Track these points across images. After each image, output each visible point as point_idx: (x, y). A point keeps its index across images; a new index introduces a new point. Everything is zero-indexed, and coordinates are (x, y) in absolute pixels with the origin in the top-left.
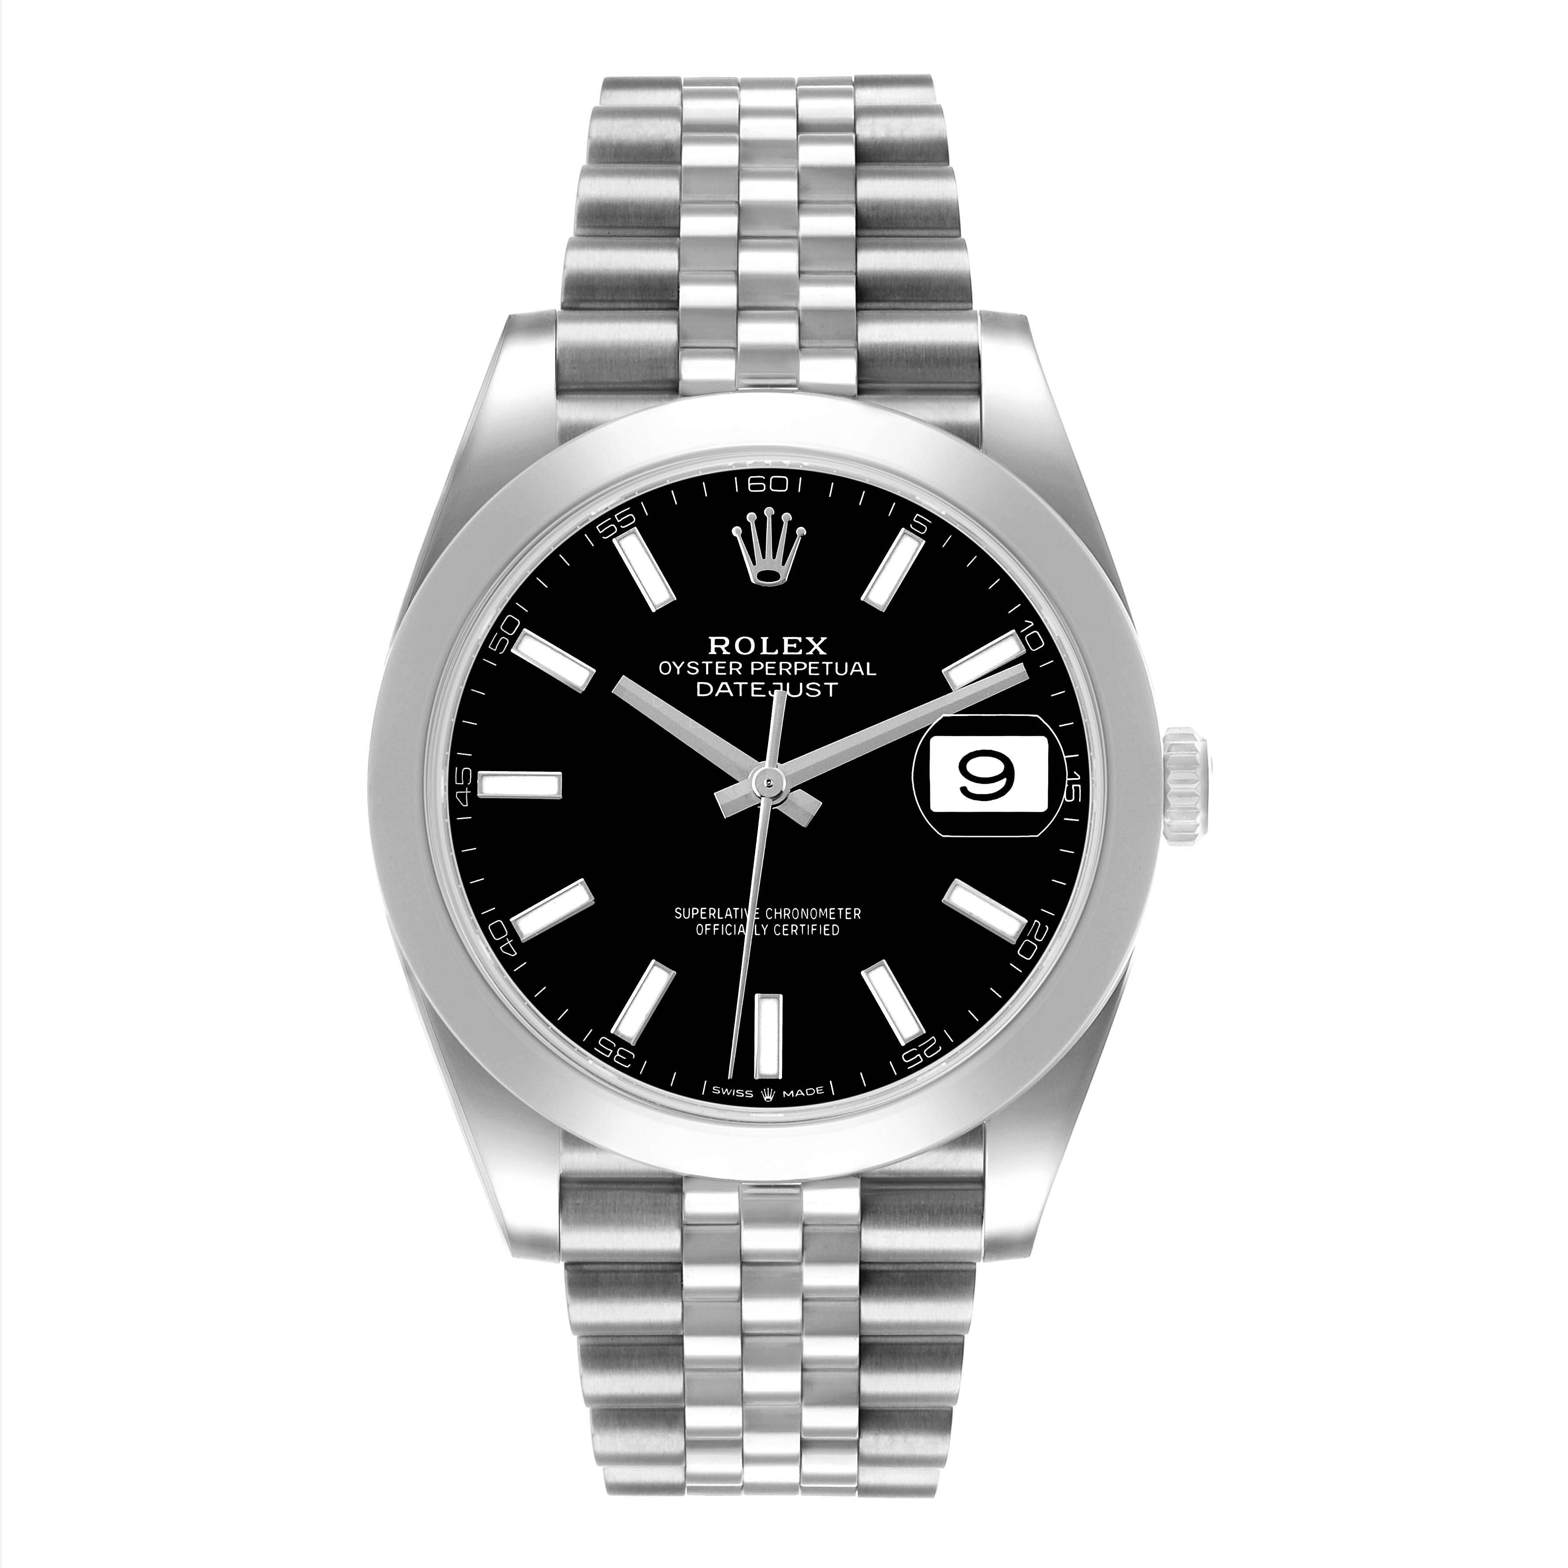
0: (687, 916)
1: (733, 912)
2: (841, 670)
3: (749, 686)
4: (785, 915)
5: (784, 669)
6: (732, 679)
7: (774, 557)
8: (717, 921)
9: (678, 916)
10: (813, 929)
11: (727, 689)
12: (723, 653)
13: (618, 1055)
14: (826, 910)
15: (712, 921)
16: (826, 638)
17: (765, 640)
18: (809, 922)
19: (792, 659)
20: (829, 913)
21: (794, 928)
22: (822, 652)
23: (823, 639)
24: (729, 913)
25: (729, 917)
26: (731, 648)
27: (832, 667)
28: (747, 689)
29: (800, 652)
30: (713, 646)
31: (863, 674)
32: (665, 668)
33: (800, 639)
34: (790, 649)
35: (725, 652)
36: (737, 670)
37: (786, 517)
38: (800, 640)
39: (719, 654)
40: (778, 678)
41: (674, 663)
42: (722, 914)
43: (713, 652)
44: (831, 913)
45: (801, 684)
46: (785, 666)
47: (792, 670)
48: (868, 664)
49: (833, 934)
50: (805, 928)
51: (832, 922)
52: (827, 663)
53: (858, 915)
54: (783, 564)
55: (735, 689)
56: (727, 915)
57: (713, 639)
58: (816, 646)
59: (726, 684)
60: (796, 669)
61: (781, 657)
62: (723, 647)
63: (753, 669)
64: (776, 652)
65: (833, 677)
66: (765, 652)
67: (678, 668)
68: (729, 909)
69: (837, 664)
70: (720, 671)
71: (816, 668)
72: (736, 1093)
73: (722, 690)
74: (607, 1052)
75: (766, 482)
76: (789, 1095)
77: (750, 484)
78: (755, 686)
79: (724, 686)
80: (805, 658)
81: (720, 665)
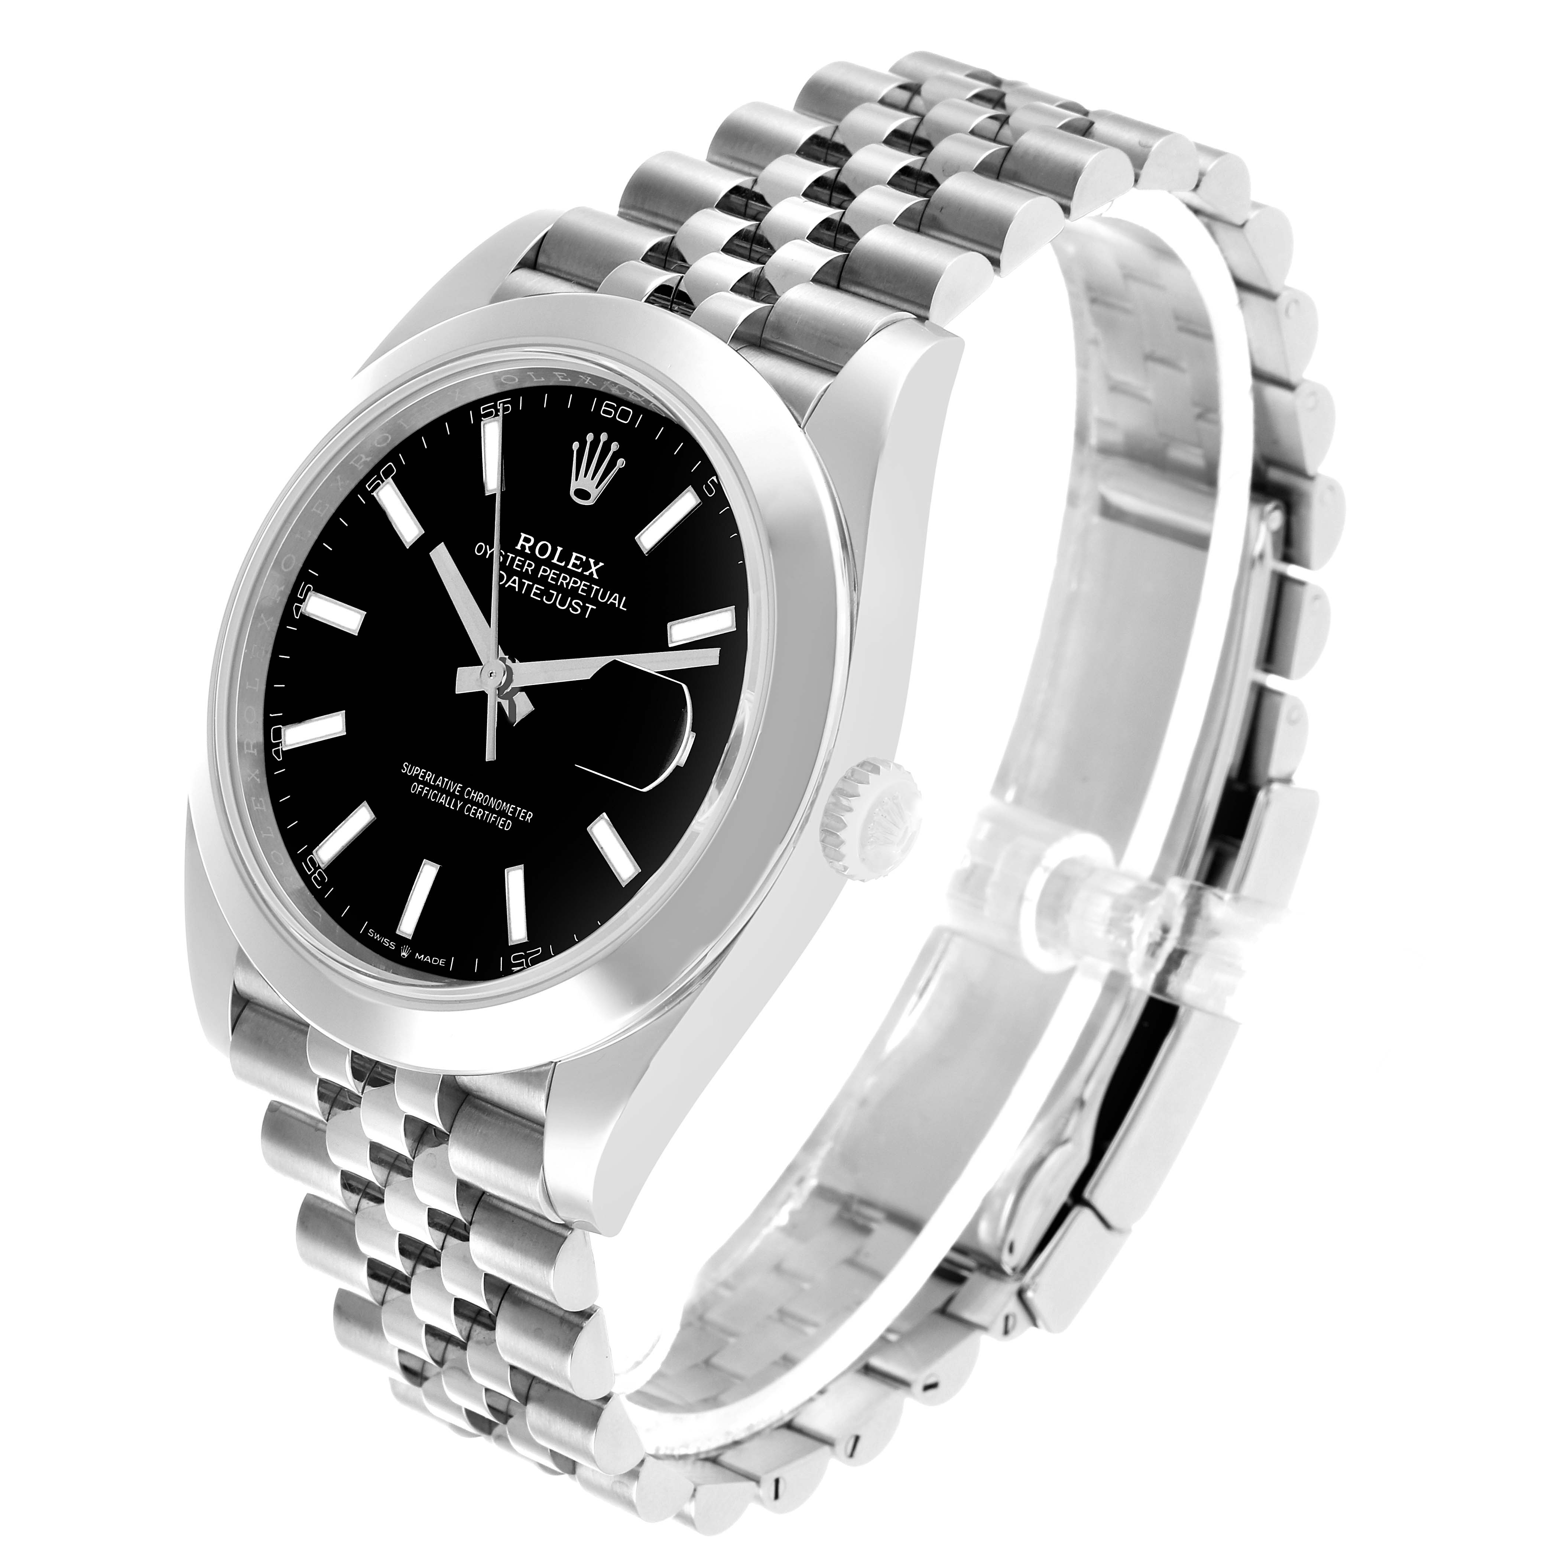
0: (410, 772)
1: (443, 781)
2: (603, 597)
3: (533, 586)
4: (478, 798)
5: (563, 581)
6: (523, 575)
7: (592, 479)
8: (428, 784)
9: (404, 770)
10: (492, 819)
11: (515, 584)
12: (526, 551)
13: (316, 875)
14: (509, 805)
15: (426, 784)
16: (603, 564)
17: (560, 549)
18: (492, 811)
19: (572, 574)
20: (509, 808)
21: (480, 813)
22: (595, 576)
23: (601, 564)
24: (439, 782)
25: (438, 785)
26: (532, 548)
27: (597, 591)
28: (530, 588)
29: (580, 570)
30: (521, 542)
31: (617, 606)
32: (480, 548)
33: (584, 558)
34: (574, 565)
35: (527, 551)
36: (530, 569)
37: (615, 446)
38: (584, 560)
39: (521, 553)
40: (555, 587)
41: (488, 546)
42: (435, 781)
43: (518, 547)
44: (511, 809)
45: (570, 598)
46: (565, 578)
47: (568, 584)
48: (624, 598)
49: (505, 829)
50: (488, 815)
51: (508, 818)
52: (595, 587)
53: (529, 818)
54: (597, 487)
55: (521, 585)
56: (438, 782)
57: (523, 535)
58: (594, 569)
59: (517, 578)
60: (571, 584)
61: (564, 570)
62: (527, 545)
63: (541, 573)
64: (563, 564)
65: (594, 601)
66: (555, 561)
67: (489, 552)
68: (441, 778)
69: (602, 589)
70: (518, 566)
71: (586, 588)
72: (383, 941)
73: (512, 583)
74: (310, 870)
75: (616, 410)
76: (419, 958)
77: (603, 408)
78: (537, 588)
79: (515, 580)
80: (581, 577)
81: (519, 560)
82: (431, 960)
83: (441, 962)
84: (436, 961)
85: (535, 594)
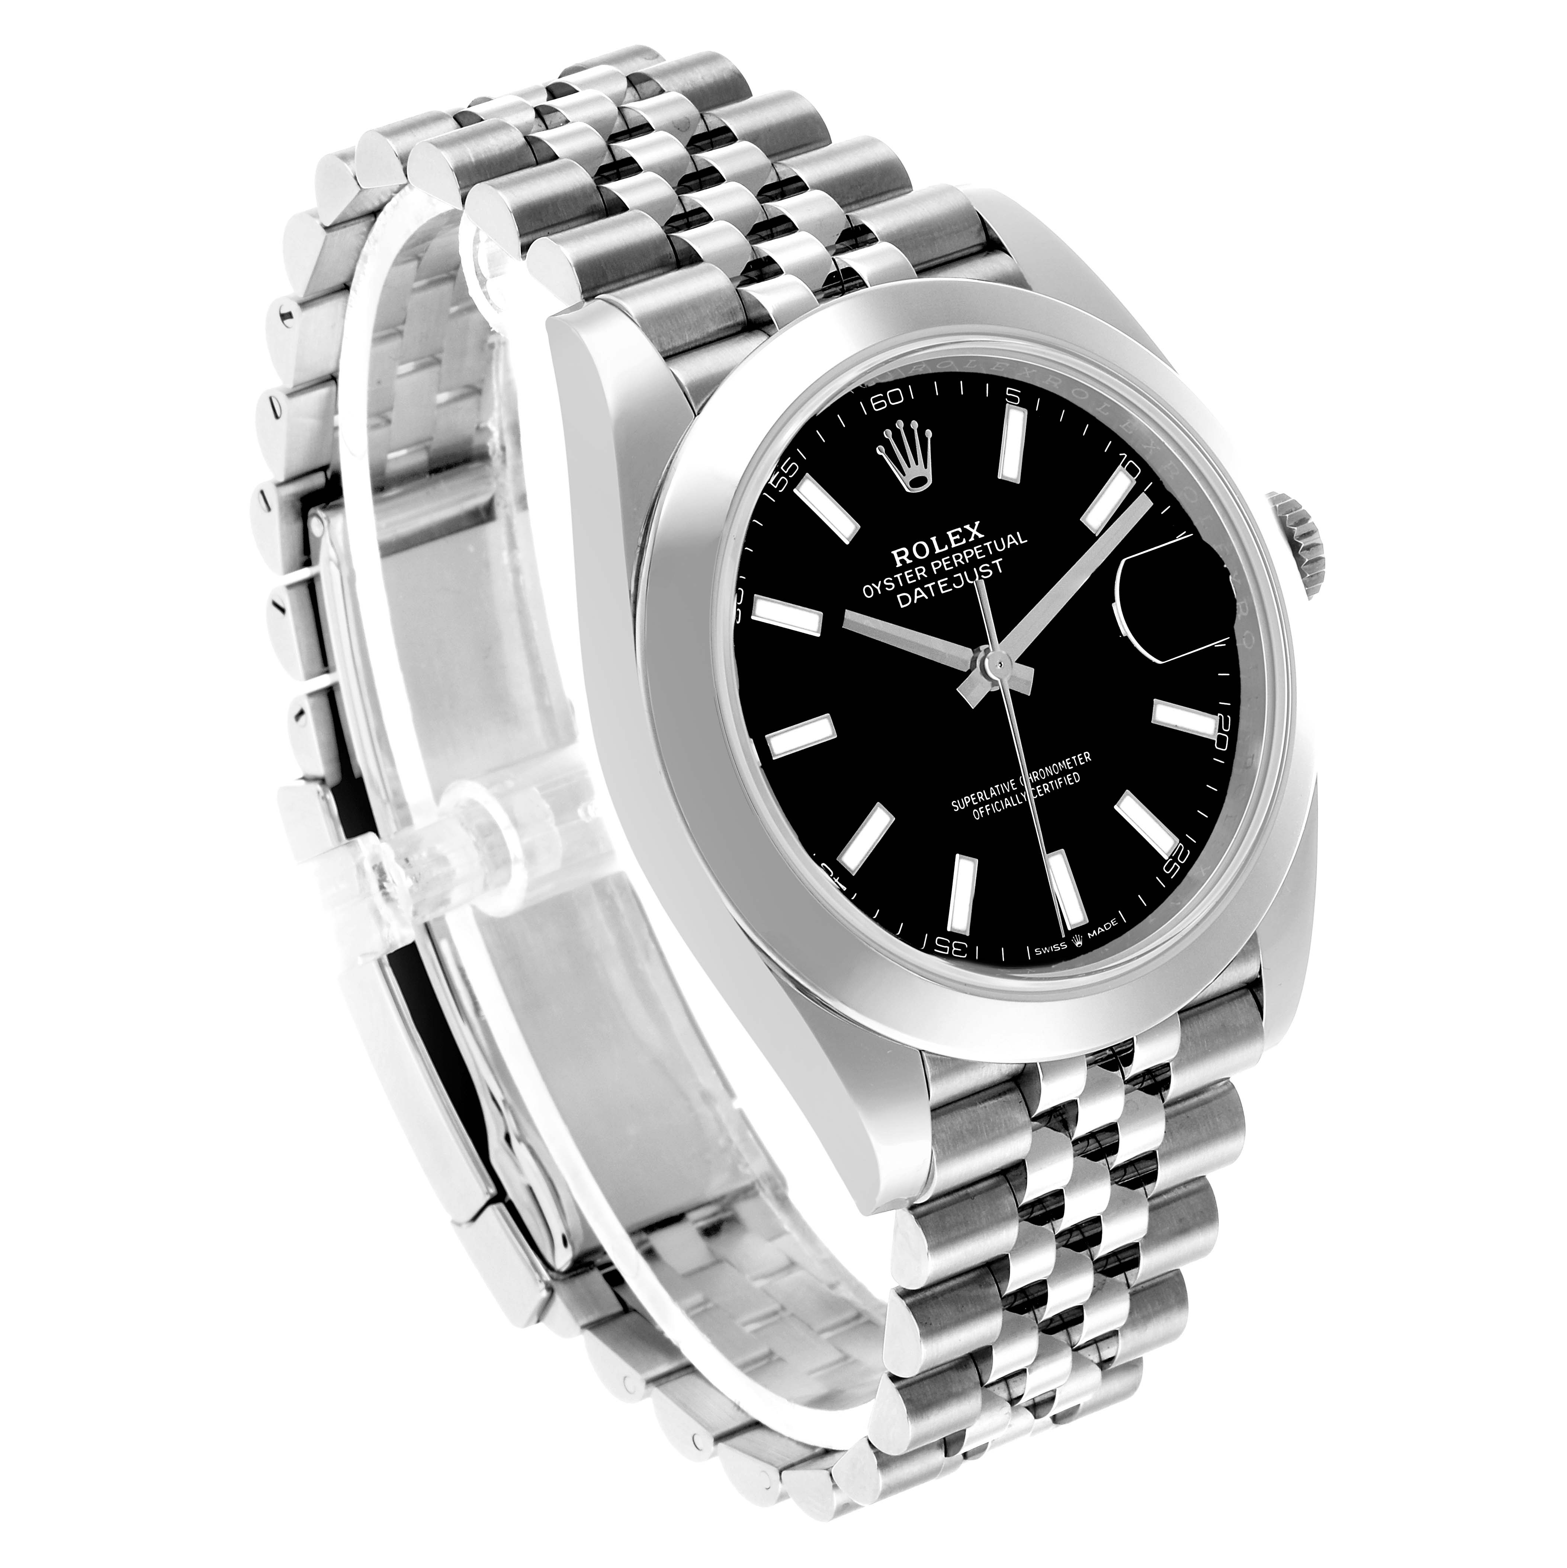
0: (962, 806)
1: (995, 789)
2: (1000, 546)
3: (937, 584)
4: (1035, 778)
5: (958, 561)
6: (921, 583)
7: (917, 464)
8: (986, 802)
9: (956, 808)
10: (1060, 783)
11: (921, 594)
12: (908, 563)
13: (954, 949)
14: (1063, 762)
15: (983, 803)
16: (979, 522)
17: (934, 539)
18: (1055, 777)
19: (960, 549)
20: (1066, 764)
21: (1046, 787)
22: (980, 536)
23: (977, 523)
24: (993, 792)
25: (994, 795)
26: (911, 556)
27: (992, 546)
28: (936, 588)
29: (964, 541)
30: (897, 559)
31: (1017, 544)
32: (868, 591)
33: (960, 530)
34: (956, 541)
35: (909, 561)
36: (923, 573)
37: (914, 425)
38: (961, 531)
39: (905, 566)
40: (956, 570)
41: (873, 585)
42: (989, 795)
43: (899, 565)
44: (1068, 764)
45: (975, 569)
46: (957, 558)
47: (964, 560)
48: (1018, 533)
49: (1077, 782)
50: (1054, 783)
51: (1071, 772)
52: (988, 544)
53: (1088, 757)
54: (926, 467)
55: (927, 591)
56: (992, 794)
57: (895, 553)
58: (974, 532)
59: (919, 589)
60: (966, 558)
61: (951, 551)
62: (905, 557)
63: (934, 569)
64: (946, 548)
65: (996, 555)
66: (938, 551)
67: (878, 588)
68: (991, 788)
69: (995, 541)
70: (911, 579)
71: (981, 551)
72: (1054, 949)
73: (918, 595)
74: (945, 950)
75: (885, 398)
76: (1093, 936)
77: (873, 405)
78: (942, 583)
79: (918, 591)
80: (970, 545)
81: (908, 574)
82: (1104, 929)
83: (1113, 923)
84: (1108, 926)
85: (944, 588)
